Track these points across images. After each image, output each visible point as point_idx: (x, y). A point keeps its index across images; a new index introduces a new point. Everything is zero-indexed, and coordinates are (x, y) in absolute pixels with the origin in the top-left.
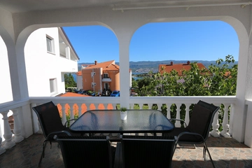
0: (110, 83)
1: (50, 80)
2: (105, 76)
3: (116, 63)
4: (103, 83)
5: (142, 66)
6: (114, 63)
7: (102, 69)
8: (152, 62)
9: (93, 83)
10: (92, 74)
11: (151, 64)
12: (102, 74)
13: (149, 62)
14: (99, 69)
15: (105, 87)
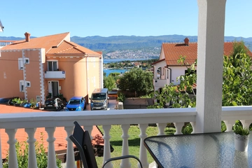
0: (61, 81)
2: (50, 66)
4: (46, 80)
5: (118, 47)
6: (68, 39)
7: (43, 52)
8: (139, 38)
9: (24, 83)
10: (22, 62)
11: (136, 43)
12: (43, 61)
13: (133, 38)
14: (39, 51)
15: (51, 91)
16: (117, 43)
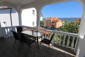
0: (54, 25)
1: (33, 22)
3: (58, 18)
4: (52, 25)
9: (49, 25)
10: (49, 21)
12: (52, 22)
14: (51, 20)
15: (52, 26)
16: (71, 19)
